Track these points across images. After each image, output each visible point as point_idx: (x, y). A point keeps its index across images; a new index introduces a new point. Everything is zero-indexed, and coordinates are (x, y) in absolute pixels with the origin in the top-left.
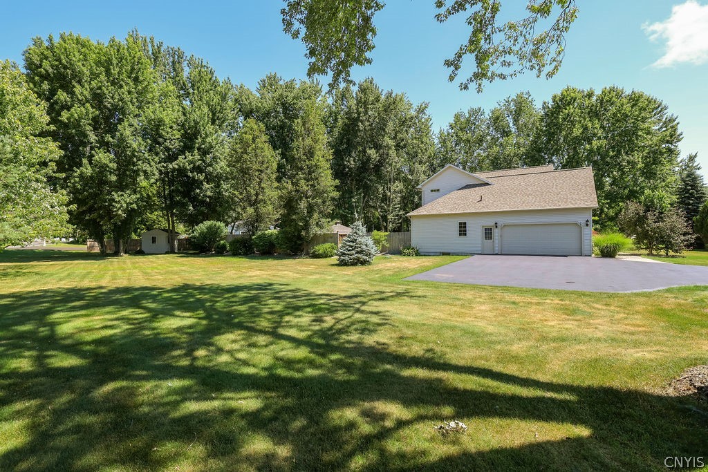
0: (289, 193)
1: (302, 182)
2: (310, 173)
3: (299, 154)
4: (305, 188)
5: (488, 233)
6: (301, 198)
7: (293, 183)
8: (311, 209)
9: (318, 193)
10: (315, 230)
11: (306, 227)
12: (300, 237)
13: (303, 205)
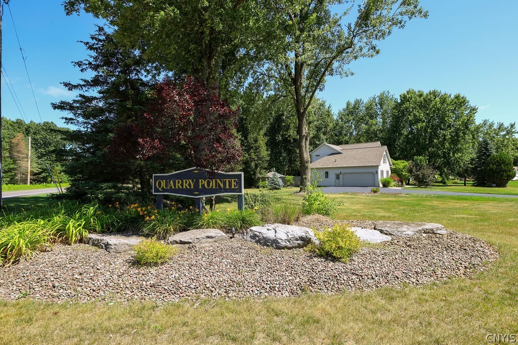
0: (247, 159)
1: (253, 154)
2: (256, 150)
3: (251, 141)
4: (254, 157)
5: (338, 177)
6: (252, 162)
7: (249, 155)
8: (256, 166)
9: (260, 159)
10: (258, 175)
11: (255, 174)
12: (251, 179)
13: (253, 164)
